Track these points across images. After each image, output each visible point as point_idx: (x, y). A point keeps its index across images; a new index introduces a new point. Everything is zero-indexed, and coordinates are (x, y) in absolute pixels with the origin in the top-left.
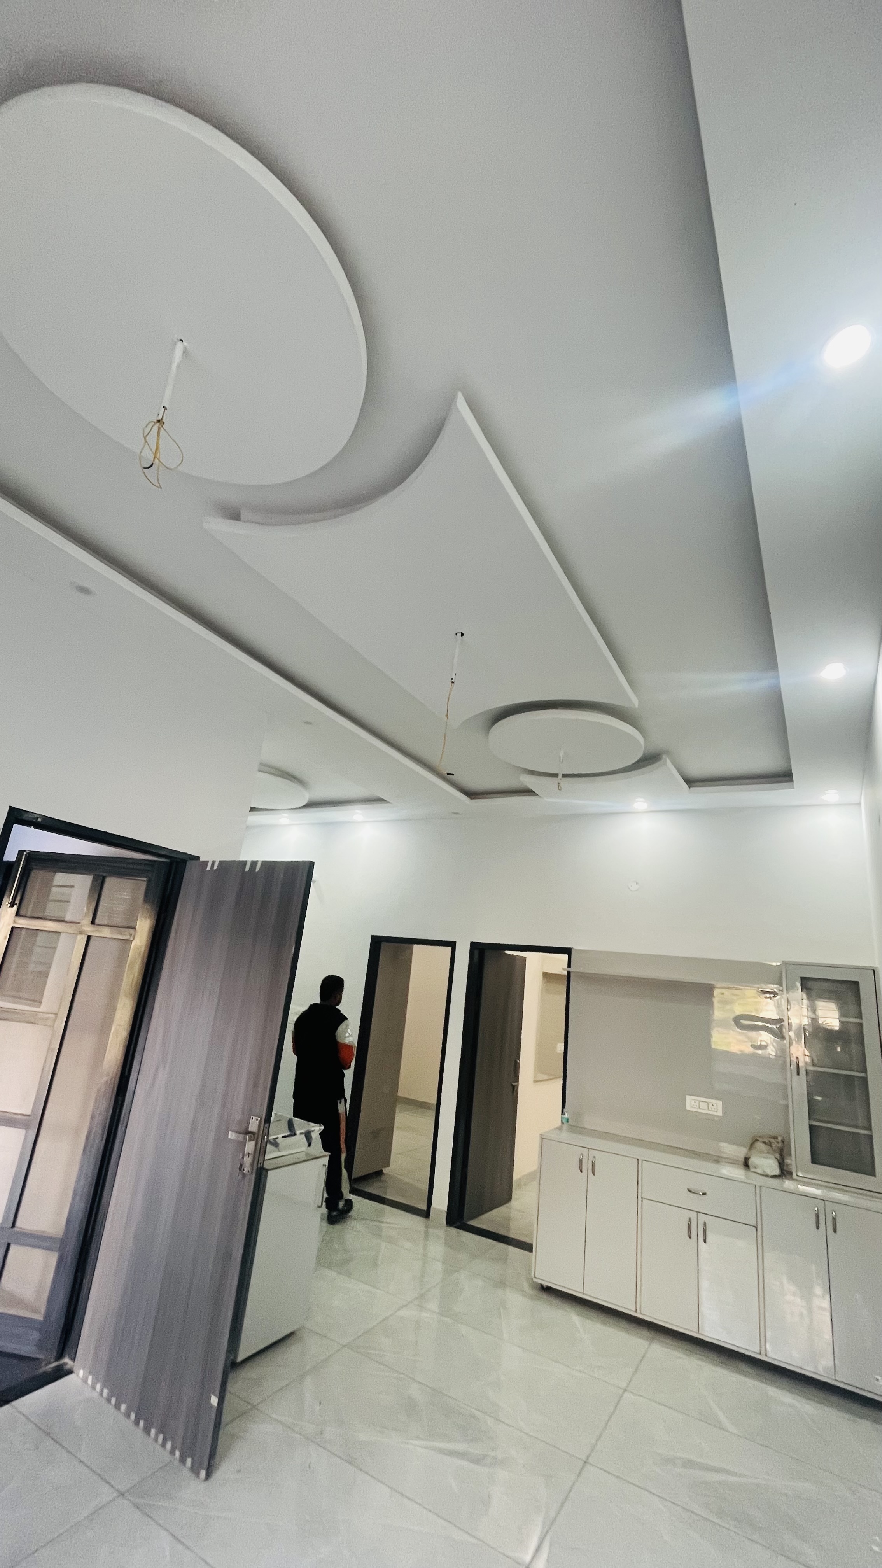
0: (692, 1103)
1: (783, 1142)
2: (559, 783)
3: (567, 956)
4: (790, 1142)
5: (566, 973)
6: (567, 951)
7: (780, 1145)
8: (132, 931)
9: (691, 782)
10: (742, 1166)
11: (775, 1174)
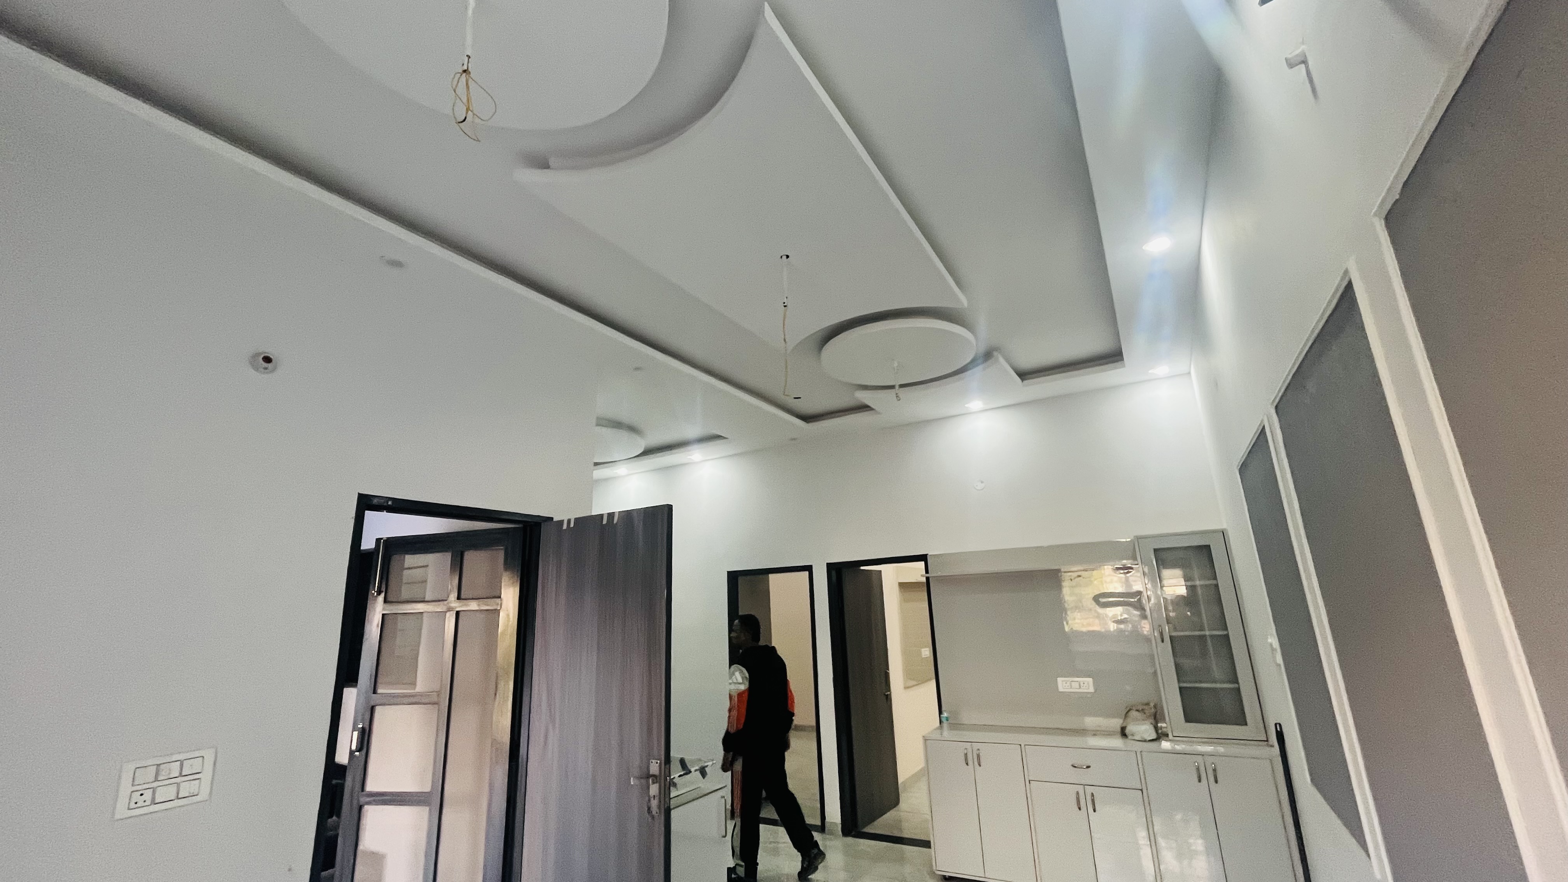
0: (1064, 684)
1: (1155, 707)
2: (897, 394)
3: (923, 563)
4: (1162, 707)
5: (924, 580)
6: (923, 558)
7: (1153, 710)
8: (498, 600)
9: (1024, 375)
10: (1119, 735)
11: (1153, 738)
